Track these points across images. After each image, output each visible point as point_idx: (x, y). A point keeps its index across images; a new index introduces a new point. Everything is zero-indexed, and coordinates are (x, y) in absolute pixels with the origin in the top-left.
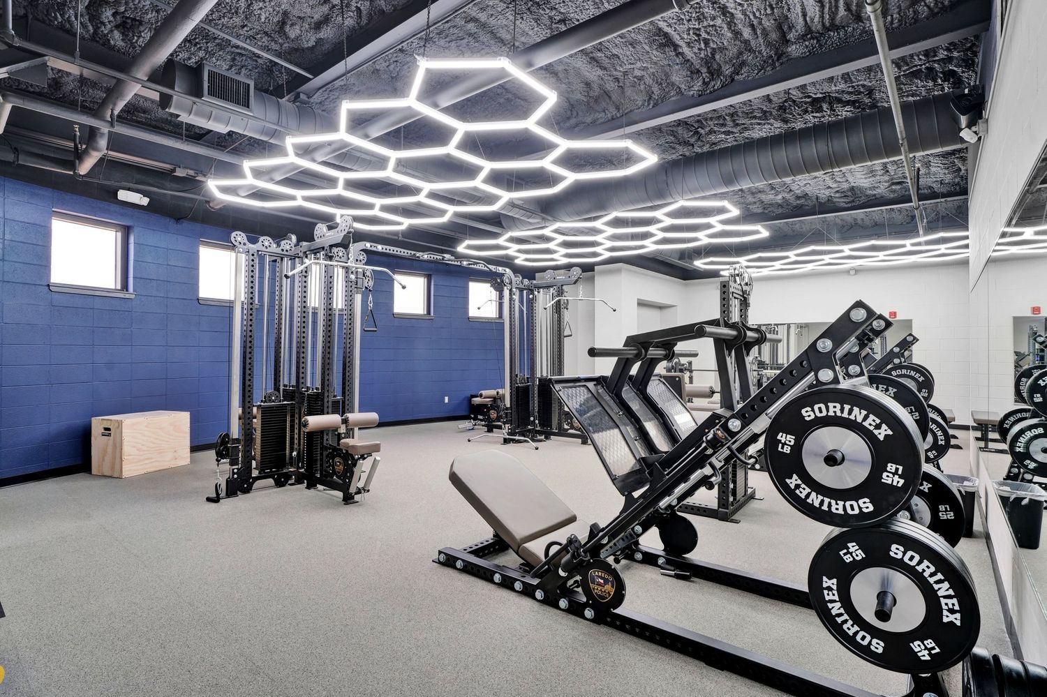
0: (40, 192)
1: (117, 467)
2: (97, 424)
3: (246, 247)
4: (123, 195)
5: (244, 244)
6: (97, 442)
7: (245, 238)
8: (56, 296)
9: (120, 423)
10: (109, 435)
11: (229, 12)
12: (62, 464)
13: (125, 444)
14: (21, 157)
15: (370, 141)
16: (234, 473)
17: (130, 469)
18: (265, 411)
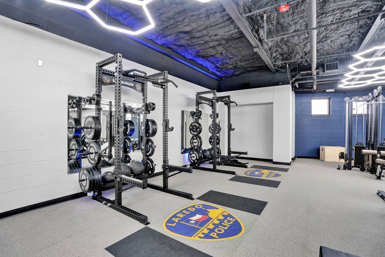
0: (309, 95)
1: (324, 159)
2: (321, 147)
3: (349, 101)
4: (327, 91)
5: (349, 100)
6: (321, 152)
7: (349, 99)
8: (312, 117)
9: (325, 148)
10: (323, 150)
11: (328, 50)
12: (314, 156)
13: (326, 153)
14: (304, 89)
15: (370, 67)
16: (345, 164)
17: (327, 160)
18: (356, 147)
